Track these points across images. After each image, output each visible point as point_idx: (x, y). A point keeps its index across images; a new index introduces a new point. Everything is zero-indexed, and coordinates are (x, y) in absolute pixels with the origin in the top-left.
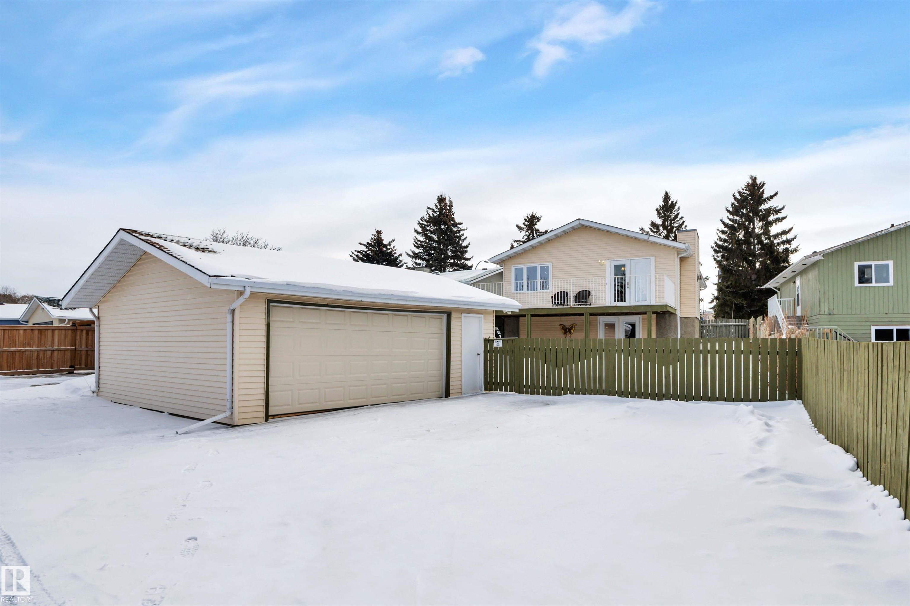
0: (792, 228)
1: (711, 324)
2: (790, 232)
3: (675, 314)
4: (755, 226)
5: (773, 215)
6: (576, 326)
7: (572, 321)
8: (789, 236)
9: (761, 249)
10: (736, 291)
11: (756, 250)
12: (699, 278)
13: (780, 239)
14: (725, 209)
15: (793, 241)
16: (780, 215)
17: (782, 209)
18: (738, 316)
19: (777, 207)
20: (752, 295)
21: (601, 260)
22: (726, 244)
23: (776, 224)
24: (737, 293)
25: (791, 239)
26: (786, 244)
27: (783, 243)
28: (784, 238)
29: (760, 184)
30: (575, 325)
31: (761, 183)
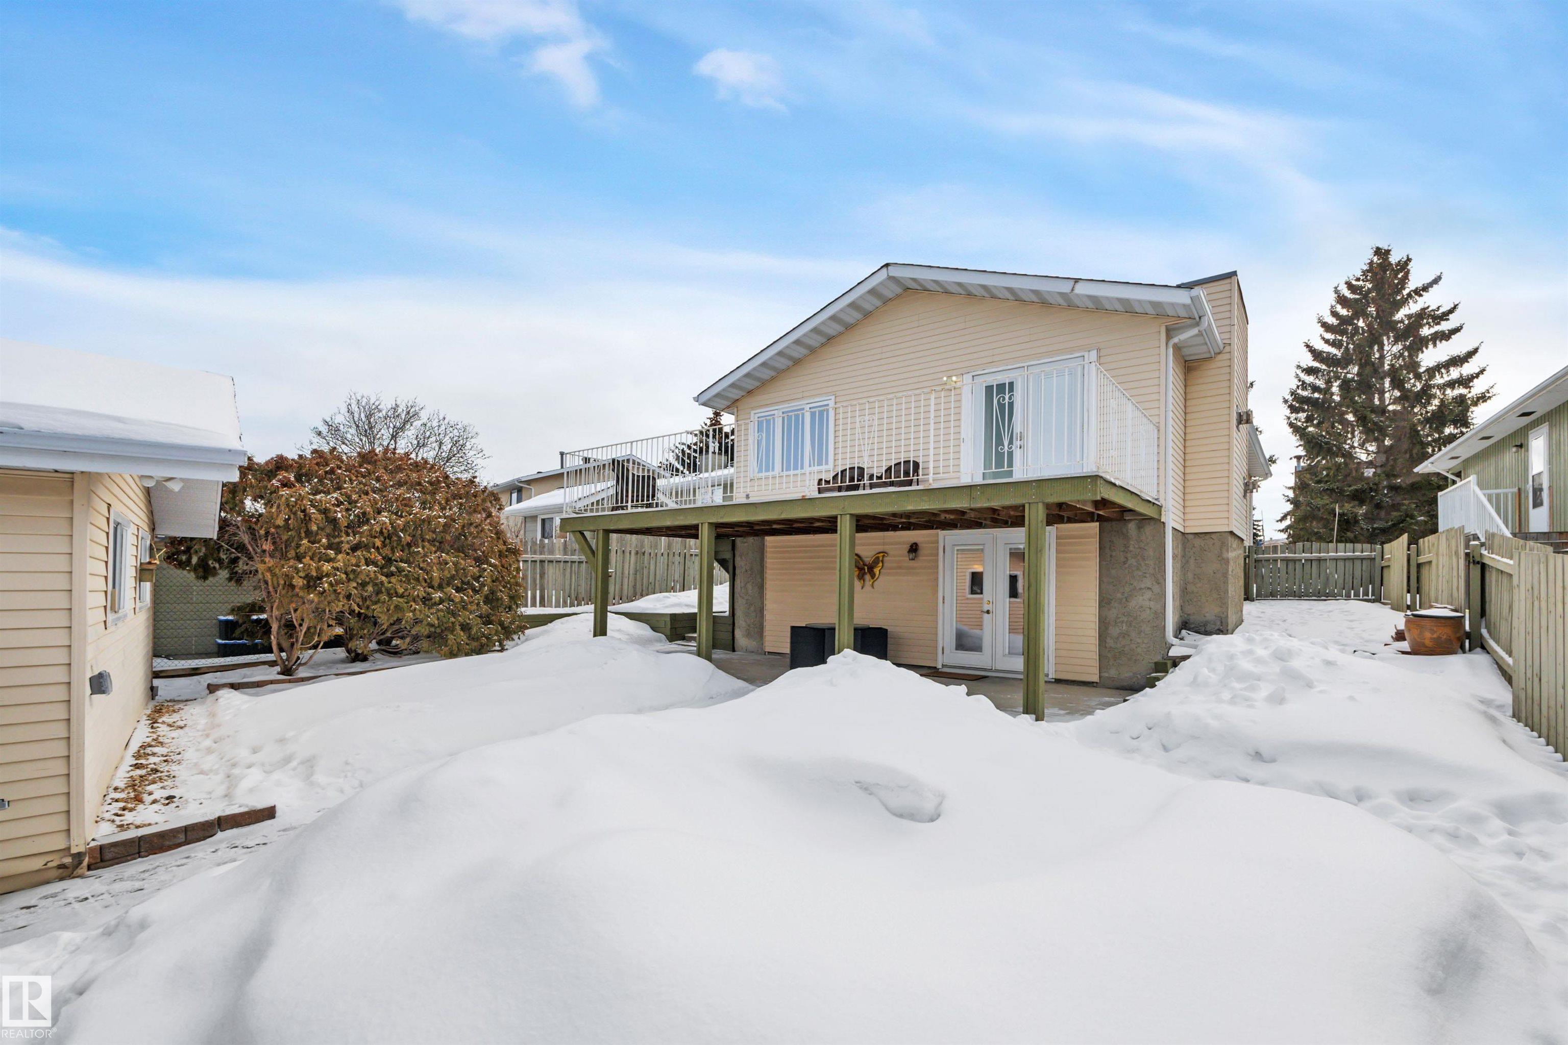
0: (1475, 351)
1: (1279, 555)
2: (1469, 360)
3: (1157, 522)
4: (1385, 352)
5: (1427, 326)
6: (886, 559)
7: (875, 544)
8: (1468, 369)
9: (1396, 401)
10: (1337, 488)
11: (1387, 403)
12: (1245, 418)
13: (1445, 376)
14: (1317, 321)
15: (1475, 380)
16: (1445, 326)
17: (1451, 311)
18: (1343, 539)
19: (1438, 308)
20: (1375, 496)
21: (950, 377)
22: (1316, 395)
23: (1435, 345)
24: (1341, 491)
25: (1472, 375)
26: (1459, 386)
27: (1452, 384)
28: (1455, 373)
29: (1397, 265)
30: (883, 556)
31: (1399, 262)
